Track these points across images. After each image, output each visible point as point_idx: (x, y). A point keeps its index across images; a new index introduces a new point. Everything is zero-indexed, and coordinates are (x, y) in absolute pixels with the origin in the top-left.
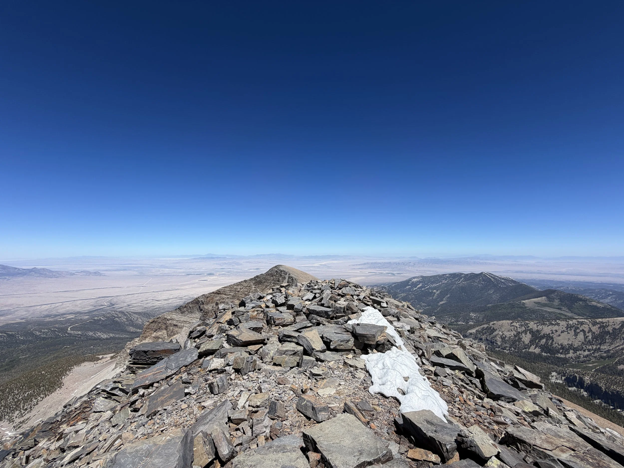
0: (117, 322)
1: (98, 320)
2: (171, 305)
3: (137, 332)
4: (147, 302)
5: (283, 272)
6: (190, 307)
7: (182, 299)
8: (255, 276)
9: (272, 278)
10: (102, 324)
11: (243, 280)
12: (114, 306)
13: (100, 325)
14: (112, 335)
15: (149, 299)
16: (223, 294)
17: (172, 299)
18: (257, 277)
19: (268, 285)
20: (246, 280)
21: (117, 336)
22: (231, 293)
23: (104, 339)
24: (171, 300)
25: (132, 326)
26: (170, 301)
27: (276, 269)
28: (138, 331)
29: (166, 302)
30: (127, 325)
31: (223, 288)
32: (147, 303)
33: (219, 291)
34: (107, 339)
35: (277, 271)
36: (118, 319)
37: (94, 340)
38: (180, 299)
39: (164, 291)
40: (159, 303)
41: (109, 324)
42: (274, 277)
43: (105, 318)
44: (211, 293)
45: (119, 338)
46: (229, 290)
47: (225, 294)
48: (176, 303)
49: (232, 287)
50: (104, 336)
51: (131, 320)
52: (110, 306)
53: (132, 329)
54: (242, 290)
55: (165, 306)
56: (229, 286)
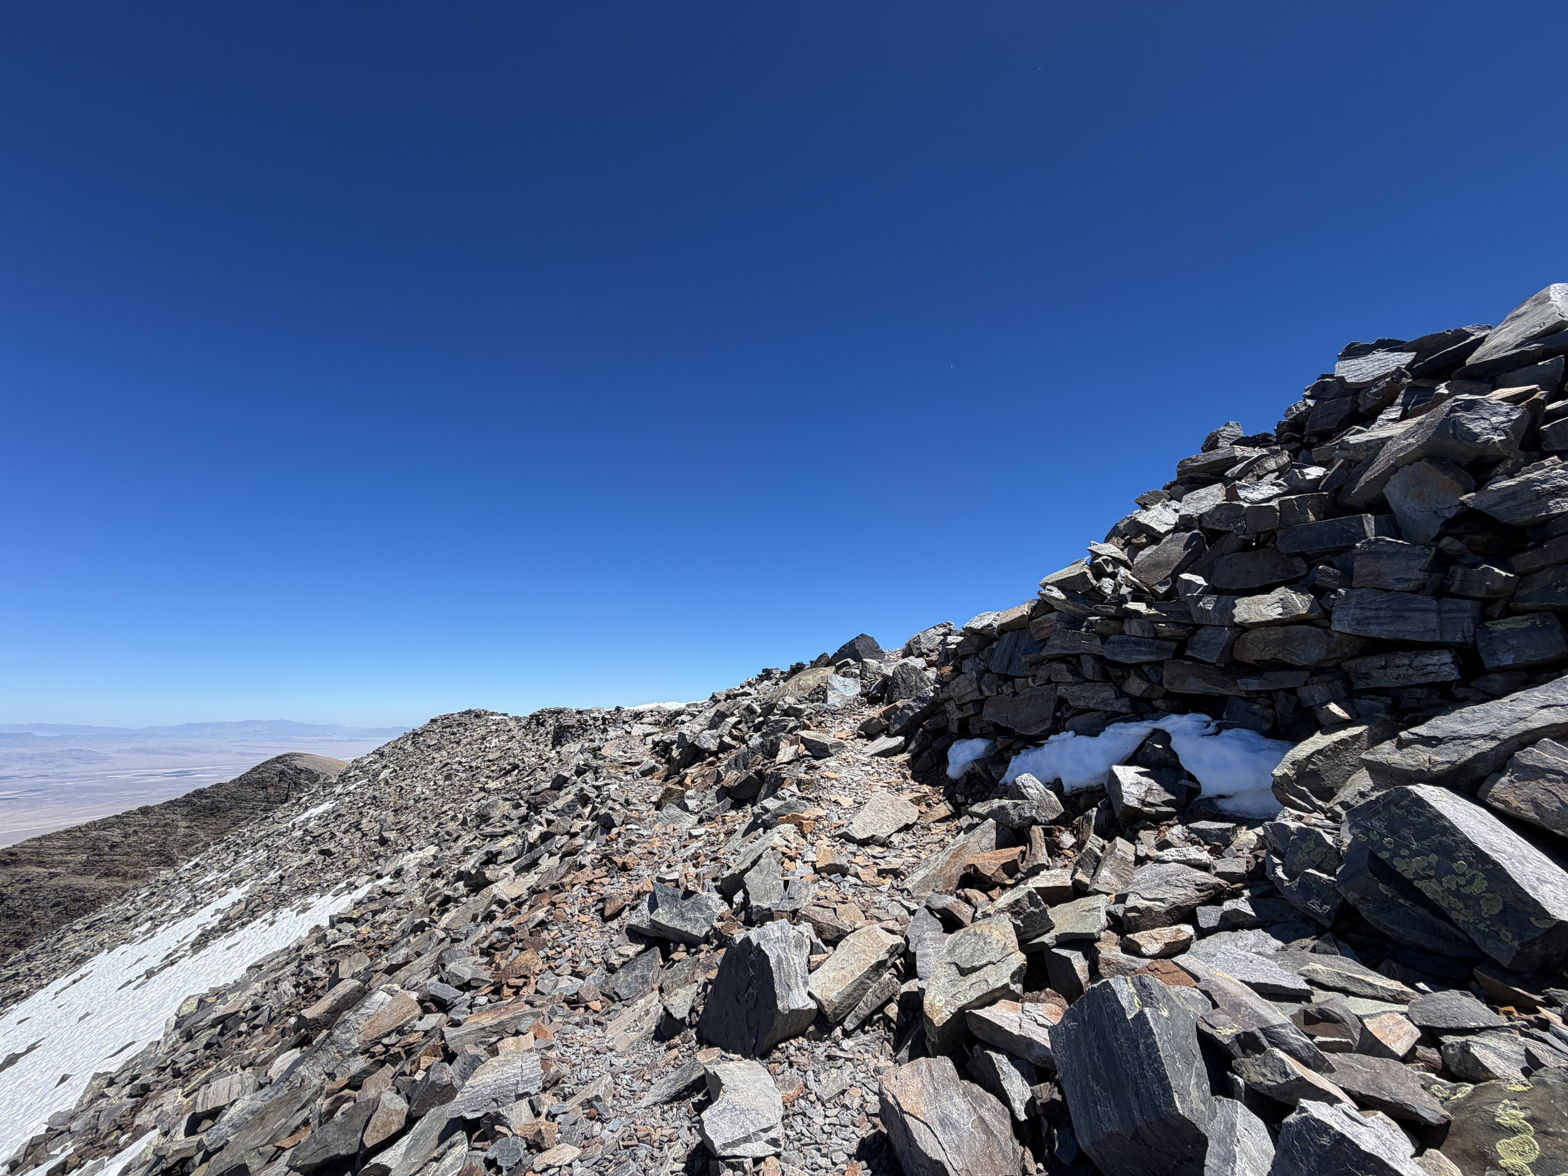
5: (303, 775)
8: (190, 791)
9: (261, 794)
11: (134, 807)
16: (30, 862)
18: (199, 793)
19: (243, 816)
20: (147, 807)
22: (69, 858)
27: (280, 767)
31: (34, 839)
33: (11, 854)
35: (282, 772)
42: (271, 790)
46: (61, 847)
47: (41, 864)
49: (78, 834)
54: (131, 840)
56: (67, 832)
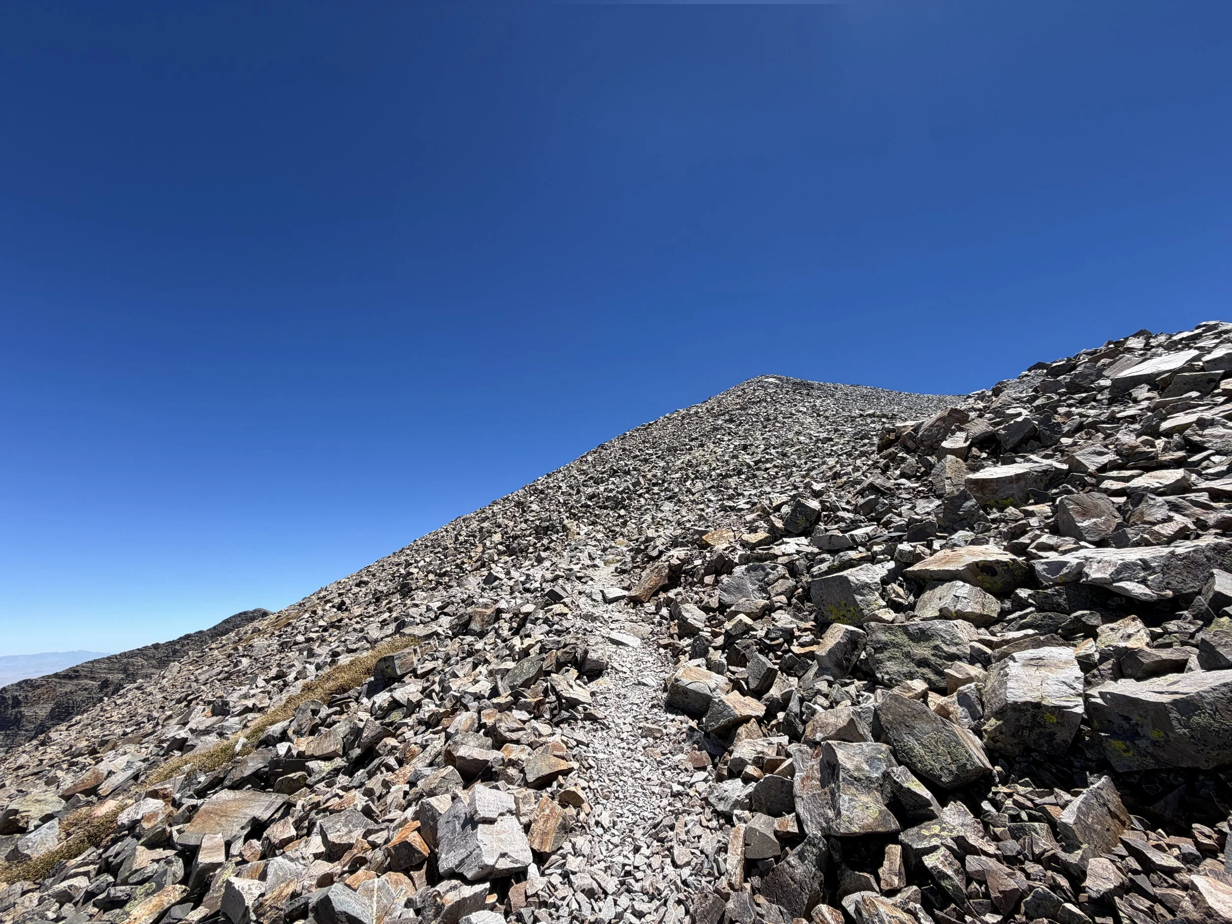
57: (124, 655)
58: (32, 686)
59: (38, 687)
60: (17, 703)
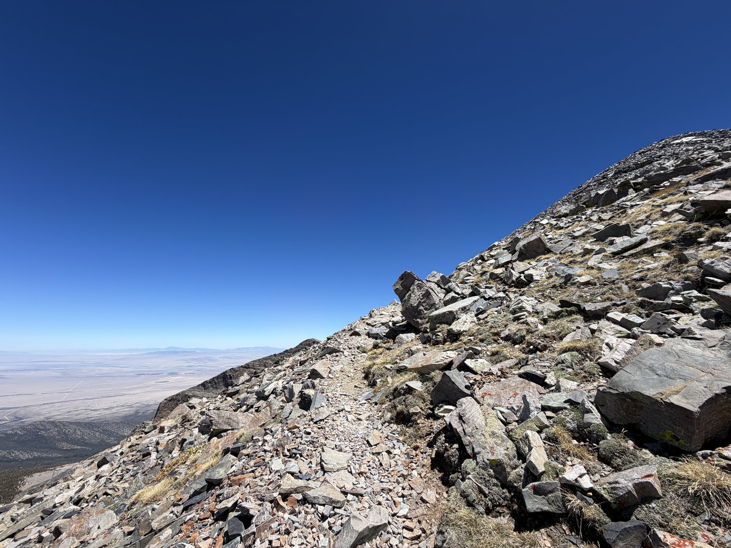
0: (42, 436)
1: (11, 434)
2: (117, 415)
3: (75, 449)
4: (77, 412)
6: (215, 383)
7: (131, 407)
10: (18, 440)
12: (23, 420)
13: (14, 441)
14: (36, 454)
15: (80, 408)
17: (116, 407)
21: (44, 455)
23: (23, 460)
24: (116, 409)
25: (67, 441)
26: (114, 410)
28: (76, 447)
29: (108, 412)
30: (59, 440)
32: (78, 415)
34: (28, 459)
36: (43, 432)
37: (6, 461)
38: (129, 408)
39: (103, 397)
40: (96, 413)
41: (29, 440)
43: (25, 432)
44: (240, 367)
45: (47, 458)
48: (123, 412)
50: (25, 456)
51: (65, 433)
52: (14, 421)
53: (66, 446)
55: (107, 416)
57: (264, 358)
58: (234, 371)
59: (236, 371)
60: (231, 378)
